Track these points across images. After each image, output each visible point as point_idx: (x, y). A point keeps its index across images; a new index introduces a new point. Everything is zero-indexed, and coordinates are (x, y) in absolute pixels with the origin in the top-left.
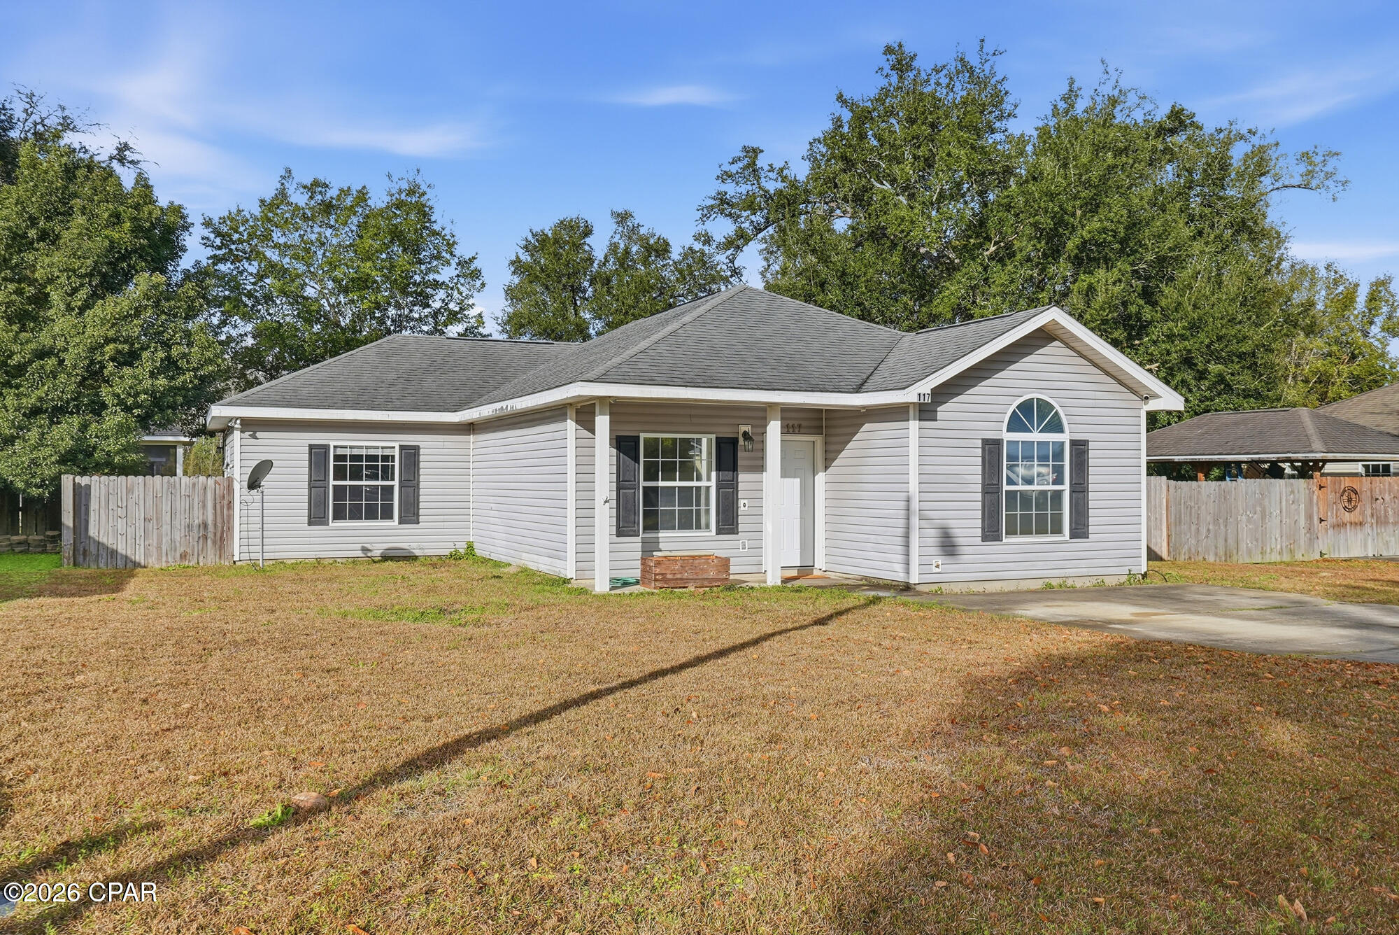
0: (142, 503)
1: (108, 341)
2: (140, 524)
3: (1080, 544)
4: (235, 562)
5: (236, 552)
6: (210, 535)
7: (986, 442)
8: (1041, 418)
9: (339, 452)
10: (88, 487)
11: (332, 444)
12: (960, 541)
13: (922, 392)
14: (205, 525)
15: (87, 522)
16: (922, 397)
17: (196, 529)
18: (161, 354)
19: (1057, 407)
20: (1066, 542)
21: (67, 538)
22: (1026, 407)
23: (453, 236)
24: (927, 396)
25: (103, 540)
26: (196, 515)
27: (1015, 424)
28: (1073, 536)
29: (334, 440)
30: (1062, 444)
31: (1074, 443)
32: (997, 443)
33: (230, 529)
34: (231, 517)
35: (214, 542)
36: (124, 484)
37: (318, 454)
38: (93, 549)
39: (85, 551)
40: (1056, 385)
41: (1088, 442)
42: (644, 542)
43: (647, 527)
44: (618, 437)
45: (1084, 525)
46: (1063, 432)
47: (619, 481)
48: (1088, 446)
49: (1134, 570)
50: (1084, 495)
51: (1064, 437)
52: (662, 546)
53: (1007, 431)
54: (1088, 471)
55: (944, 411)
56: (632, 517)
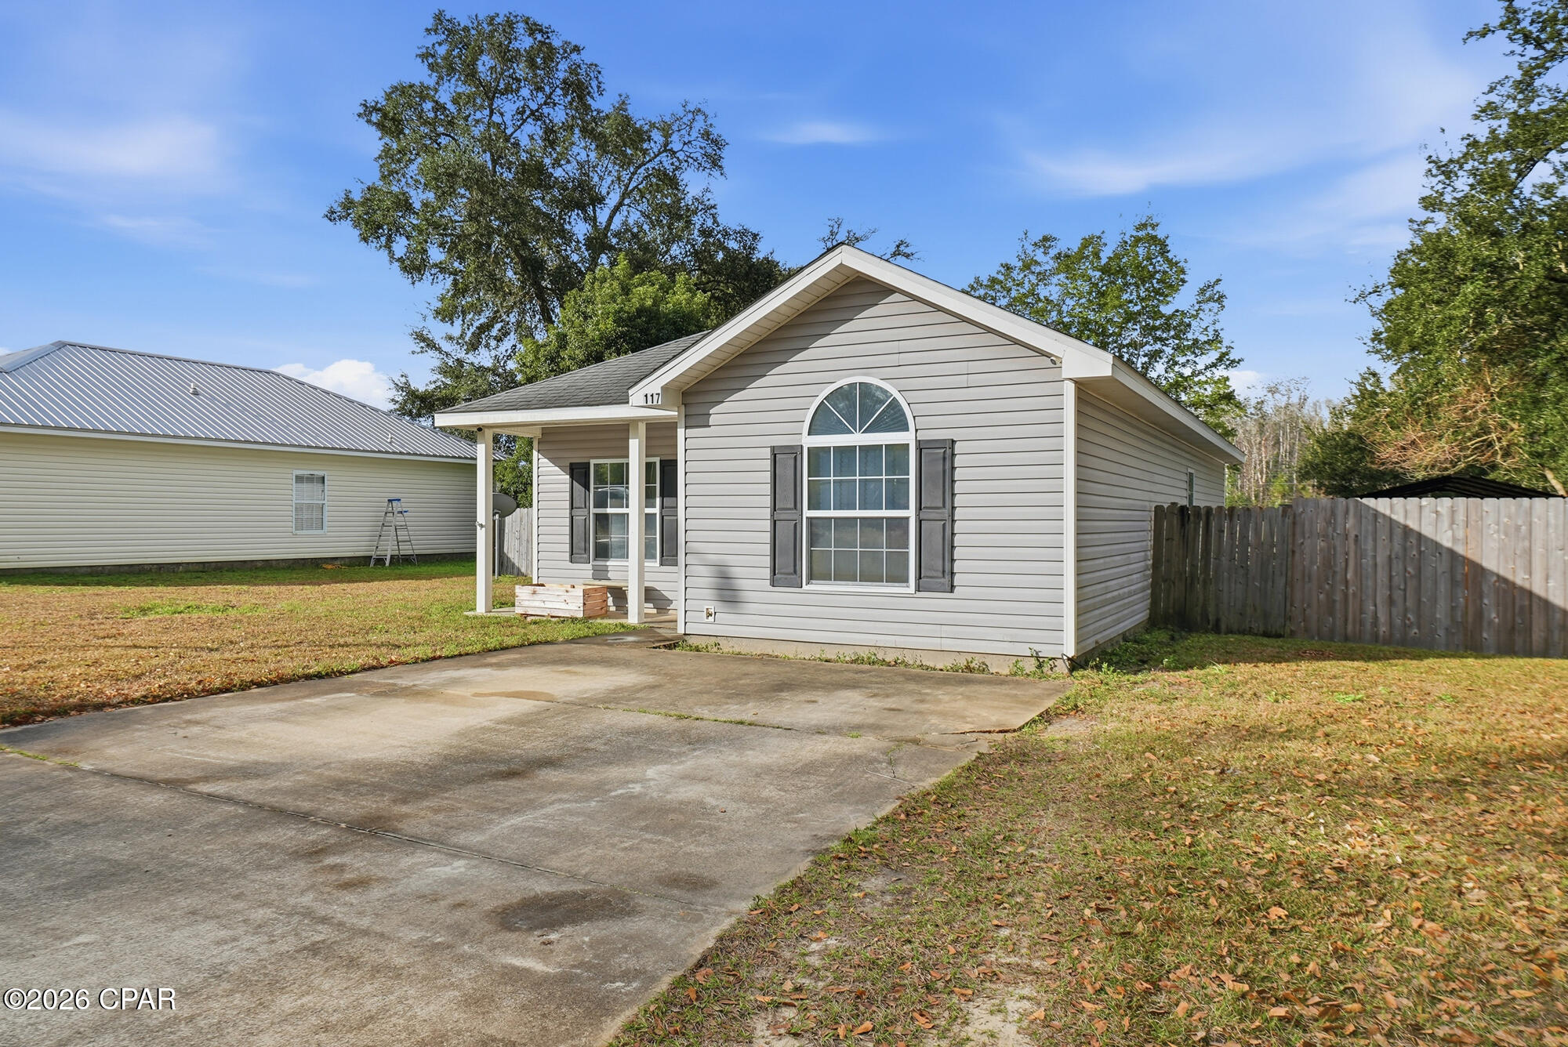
3: (935, 601)
7: (775, 453)
8: (866, 413)
12: (741, 584)
13: (649, 392)
16: (649, 398)
19: (894, 393)
20: (911, 596)
22: (841, 397)
24: (656, 397)
27: (821, 422)
28: (918, 589)
30: (905, 447)
31: (922, 445)
32: (795, 451)
40: (894, 359)
41: (953, 442)
42: (595, 569)
43: (597, 556)
44: (571, 464)
45: (944, 571)
46: (907, 429)
47: (572, 508)
48: (953, 448)
49: (1047, 651)
50: (944, 525)
51: (907, 438)
52: (610, 575)
53: (809, 434)
54: (953, 488)
55: (719, 414)
56: (583, 544)
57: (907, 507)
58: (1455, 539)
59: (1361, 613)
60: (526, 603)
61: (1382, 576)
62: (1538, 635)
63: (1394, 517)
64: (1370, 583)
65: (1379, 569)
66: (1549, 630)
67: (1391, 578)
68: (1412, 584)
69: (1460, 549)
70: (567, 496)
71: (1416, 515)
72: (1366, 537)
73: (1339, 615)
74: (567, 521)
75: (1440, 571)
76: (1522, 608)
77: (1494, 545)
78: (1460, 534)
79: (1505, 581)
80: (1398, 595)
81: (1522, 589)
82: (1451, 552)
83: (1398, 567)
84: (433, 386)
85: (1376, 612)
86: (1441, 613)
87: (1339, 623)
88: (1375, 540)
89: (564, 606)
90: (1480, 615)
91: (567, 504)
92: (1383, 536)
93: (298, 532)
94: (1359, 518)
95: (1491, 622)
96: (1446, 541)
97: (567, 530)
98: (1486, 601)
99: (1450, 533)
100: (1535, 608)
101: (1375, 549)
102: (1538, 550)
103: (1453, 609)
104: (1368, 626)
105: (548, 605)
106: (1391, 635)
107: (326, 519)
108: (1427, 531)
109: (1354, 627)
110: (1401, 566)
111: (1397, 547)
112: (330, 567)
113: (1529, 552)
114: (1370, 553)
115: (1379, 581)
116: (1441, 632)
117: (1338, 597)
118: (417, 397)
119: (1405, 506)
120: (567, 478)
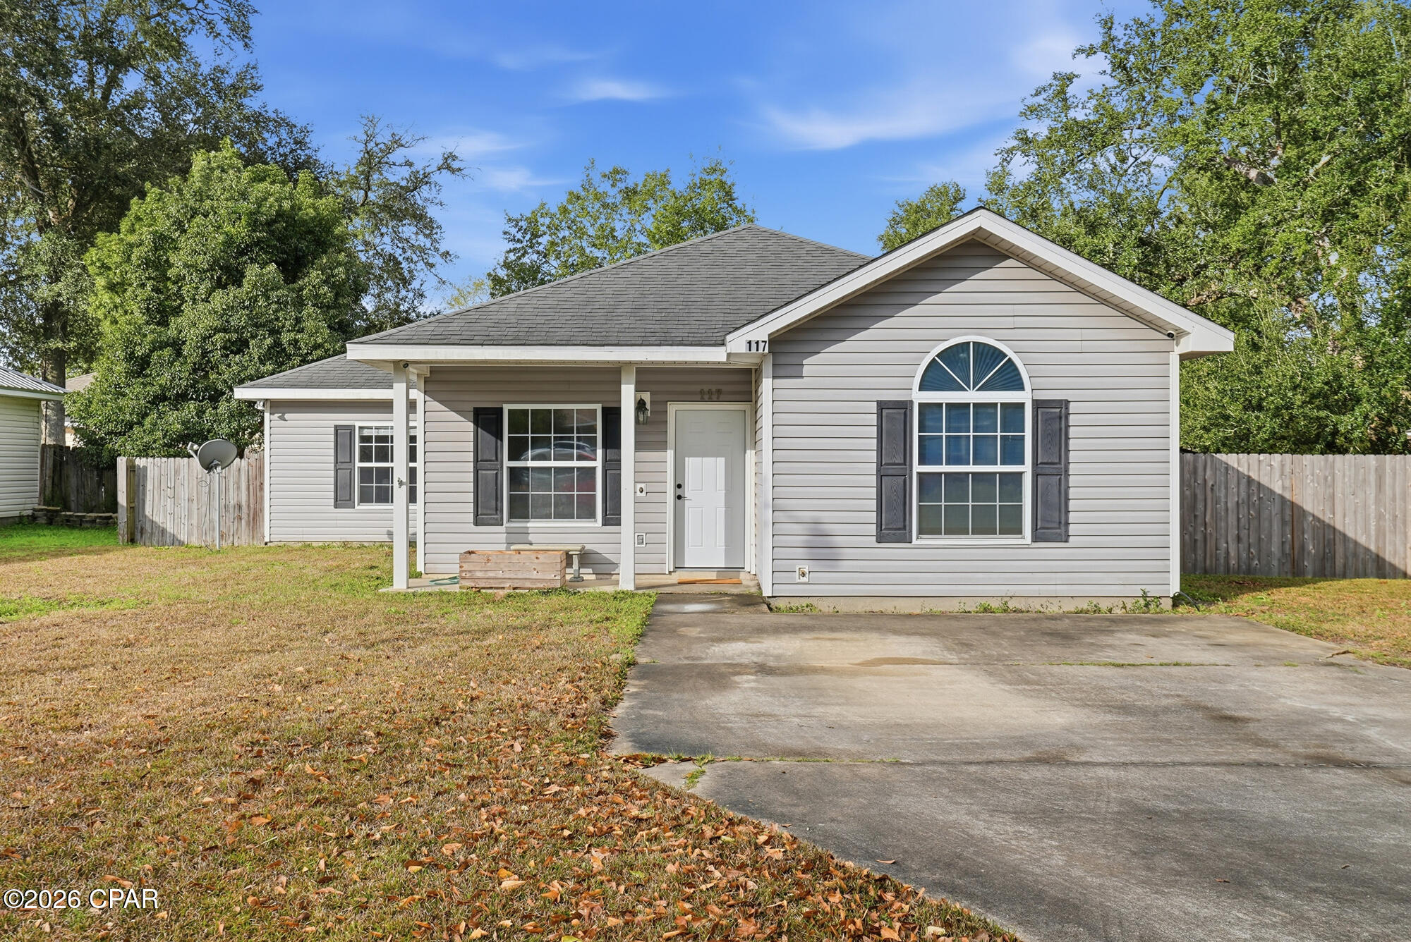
0: (186, 485)
1: (217, 330)
2: (185, 504)
3: (1050, 550)
4: (266, 544)
5: (267, 533)
6: (244, 516)
7: (881, 405)
8: (982, 370)
9: (366, 433)
10: (145, 468)
11: (358, 424)
12: (842, 541)
13: (754, 338)
14: (240, 507)
15: (144, 501)
16: (754, 346)
17: (231, 510)
18: (269, 341)
19: (1010, 354)
20: (1027, 547)
21: (122, 516)
22: (953, 355)
23: (754, 212)
24: (761, 345)
25: (156, 519)
26: (231, 496)
27: (935, 379)
28: (1035, 539)
29: (358, 420)
30: (1022, 405)
31: (1038, 405)
32: (905, 406)
33: (262, 510)
34: (262, 498)
35: (248, 523)
36: (173, 465)
37: (342, 435)
38: (148, 527)
39: (142, 529)
40: (1009, 322)
41: (1067, 402)
42: (510, 531)
43: (513, 515)
44: (475, 409)
45: (1060, 523)
46: (1022, 389)
47: (477, 460)
48: (1067, 408)
49: (1153, 591)
50: (1060, 479)
51: (1024, 397)
52: (531, 538)
53: (920, 389)
54: (1067, 445)
55: (811, 365)
56: (494, 502)
57: (1022, 463)
58: (1284, 488)
59: (1217, 549)
60: (478, 574)
61: (1232, 519)
62: (1339, 562)
63: (1240, 469)
64: (1223, 524)
65: (1230, 512)
66: (1346, 557)
67: (1239, 519)
68: (1254, 523)
69: (1287, 496)
70: (470, 446)
71: (1256, 468)
72: (1220, 487)
73: (1200, 552)
74: (470, 476)
75: (1273, 514)
76: (1329, 540)
77: (1310, 491)
78: (1287, 484)
79: (1319, 520)
80: (1244, 533)
81: (1329, 526)
82: (1282, 497)
83: (1243, 511)
85: (1227, 548)
86: (1275, 549)
87: (1200, 558)
88: (1226, 488)
89: (534, 575)
90: (1303, 547)
91: (470, 456)
92: (1233, 485)
94: (1215, 470)
95: (1309, 553)
96: (1278, 490)
97: (470, 486)
98: (1306, 536)
99: (1280, 482)
100: (1337, 539)
101: (1226, 497)
102: (1339, 495)
103: (1283, 543)
104: (1222, 561)
105: (509, 575)
106: (1239, 566)
108: (1265, 481)
109: (1211, 561)
110: (1246, 510)
111: (1243, 494)
113: (1333, 497)
114: (1223, 500)
115: (1230, 523)
116: (1275, 563)
117: (1199, 537)
119: (1248, 460)
120: (471, 426)
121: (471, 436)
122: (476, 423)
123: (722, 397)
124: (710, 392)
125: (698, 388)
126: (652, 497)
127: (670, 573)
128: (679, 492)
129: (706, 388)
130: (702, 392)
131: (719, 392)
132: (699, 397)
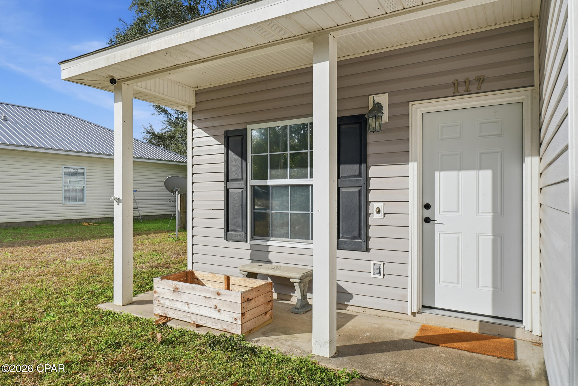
42: (253, 248)
44: (226, 132)
47: (227, 180)
52: (271, 257)
56: (239, 220)
60: (167, 303)
70: (222, 167)
74: (222, 195)
84: (165, 131)
89: (214, 314)
91: (222, 177)
93: (66, 203)
97: (222, 205)
105: (193, 309)
107: (85, 195)
112: (86, 224)
118: (157, 136)
120: (222, 148)
121: (222, 158)
122: (227, 146)
123: (484, 86)
124: (467, 82)
125: (449, 79)
126: (390, 220)
127: (413, 314)
128: (427, 213)
129: (461, 77)
130: (456, 84)
131: (481, 80)
132: (451, 90)
